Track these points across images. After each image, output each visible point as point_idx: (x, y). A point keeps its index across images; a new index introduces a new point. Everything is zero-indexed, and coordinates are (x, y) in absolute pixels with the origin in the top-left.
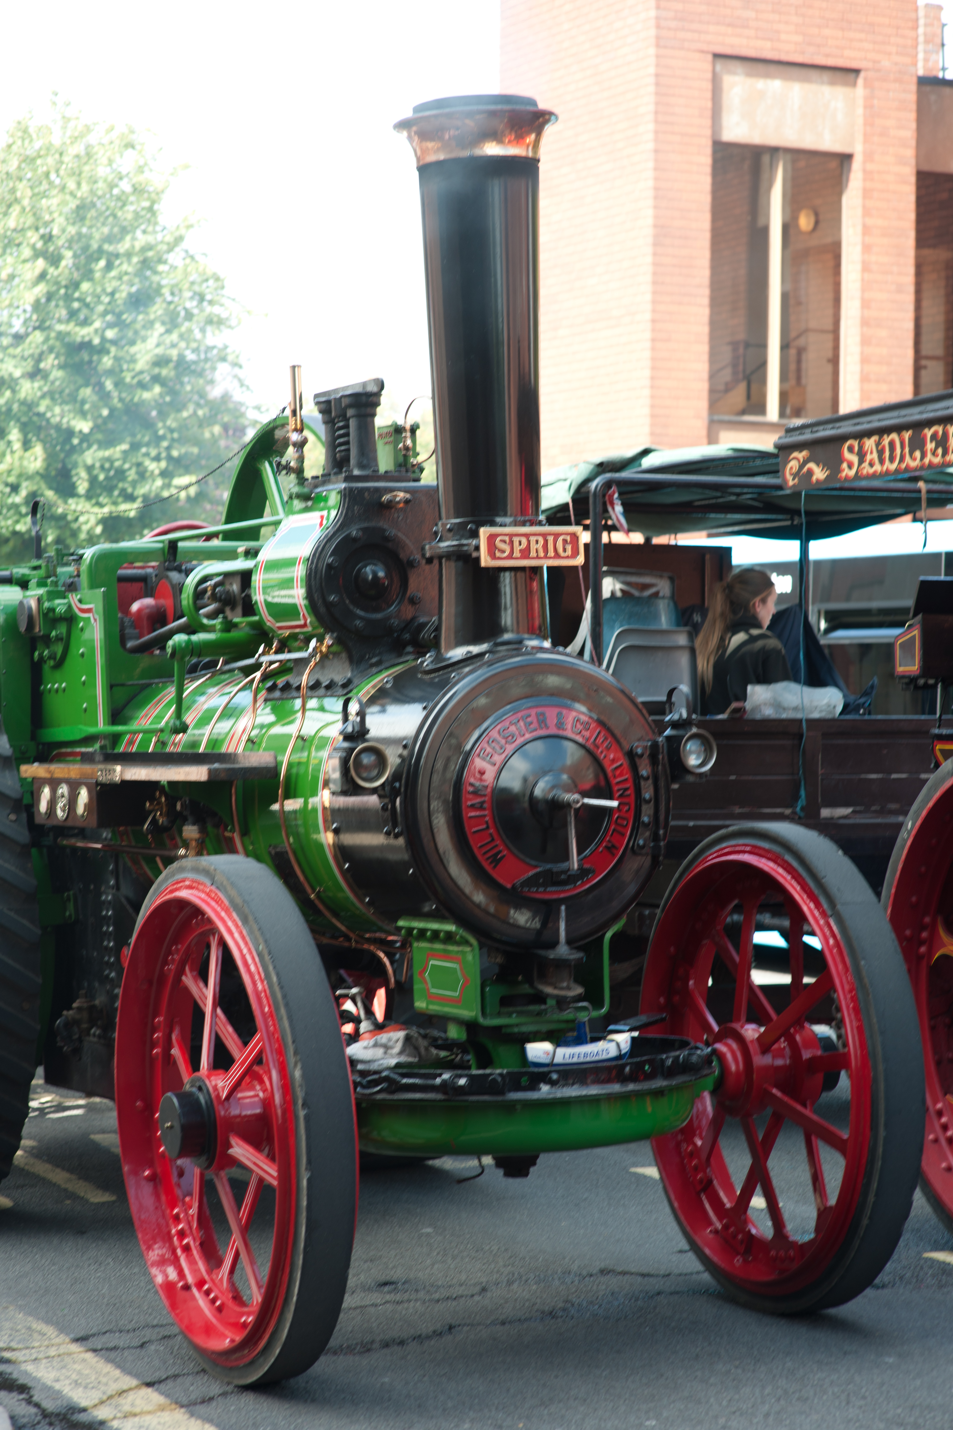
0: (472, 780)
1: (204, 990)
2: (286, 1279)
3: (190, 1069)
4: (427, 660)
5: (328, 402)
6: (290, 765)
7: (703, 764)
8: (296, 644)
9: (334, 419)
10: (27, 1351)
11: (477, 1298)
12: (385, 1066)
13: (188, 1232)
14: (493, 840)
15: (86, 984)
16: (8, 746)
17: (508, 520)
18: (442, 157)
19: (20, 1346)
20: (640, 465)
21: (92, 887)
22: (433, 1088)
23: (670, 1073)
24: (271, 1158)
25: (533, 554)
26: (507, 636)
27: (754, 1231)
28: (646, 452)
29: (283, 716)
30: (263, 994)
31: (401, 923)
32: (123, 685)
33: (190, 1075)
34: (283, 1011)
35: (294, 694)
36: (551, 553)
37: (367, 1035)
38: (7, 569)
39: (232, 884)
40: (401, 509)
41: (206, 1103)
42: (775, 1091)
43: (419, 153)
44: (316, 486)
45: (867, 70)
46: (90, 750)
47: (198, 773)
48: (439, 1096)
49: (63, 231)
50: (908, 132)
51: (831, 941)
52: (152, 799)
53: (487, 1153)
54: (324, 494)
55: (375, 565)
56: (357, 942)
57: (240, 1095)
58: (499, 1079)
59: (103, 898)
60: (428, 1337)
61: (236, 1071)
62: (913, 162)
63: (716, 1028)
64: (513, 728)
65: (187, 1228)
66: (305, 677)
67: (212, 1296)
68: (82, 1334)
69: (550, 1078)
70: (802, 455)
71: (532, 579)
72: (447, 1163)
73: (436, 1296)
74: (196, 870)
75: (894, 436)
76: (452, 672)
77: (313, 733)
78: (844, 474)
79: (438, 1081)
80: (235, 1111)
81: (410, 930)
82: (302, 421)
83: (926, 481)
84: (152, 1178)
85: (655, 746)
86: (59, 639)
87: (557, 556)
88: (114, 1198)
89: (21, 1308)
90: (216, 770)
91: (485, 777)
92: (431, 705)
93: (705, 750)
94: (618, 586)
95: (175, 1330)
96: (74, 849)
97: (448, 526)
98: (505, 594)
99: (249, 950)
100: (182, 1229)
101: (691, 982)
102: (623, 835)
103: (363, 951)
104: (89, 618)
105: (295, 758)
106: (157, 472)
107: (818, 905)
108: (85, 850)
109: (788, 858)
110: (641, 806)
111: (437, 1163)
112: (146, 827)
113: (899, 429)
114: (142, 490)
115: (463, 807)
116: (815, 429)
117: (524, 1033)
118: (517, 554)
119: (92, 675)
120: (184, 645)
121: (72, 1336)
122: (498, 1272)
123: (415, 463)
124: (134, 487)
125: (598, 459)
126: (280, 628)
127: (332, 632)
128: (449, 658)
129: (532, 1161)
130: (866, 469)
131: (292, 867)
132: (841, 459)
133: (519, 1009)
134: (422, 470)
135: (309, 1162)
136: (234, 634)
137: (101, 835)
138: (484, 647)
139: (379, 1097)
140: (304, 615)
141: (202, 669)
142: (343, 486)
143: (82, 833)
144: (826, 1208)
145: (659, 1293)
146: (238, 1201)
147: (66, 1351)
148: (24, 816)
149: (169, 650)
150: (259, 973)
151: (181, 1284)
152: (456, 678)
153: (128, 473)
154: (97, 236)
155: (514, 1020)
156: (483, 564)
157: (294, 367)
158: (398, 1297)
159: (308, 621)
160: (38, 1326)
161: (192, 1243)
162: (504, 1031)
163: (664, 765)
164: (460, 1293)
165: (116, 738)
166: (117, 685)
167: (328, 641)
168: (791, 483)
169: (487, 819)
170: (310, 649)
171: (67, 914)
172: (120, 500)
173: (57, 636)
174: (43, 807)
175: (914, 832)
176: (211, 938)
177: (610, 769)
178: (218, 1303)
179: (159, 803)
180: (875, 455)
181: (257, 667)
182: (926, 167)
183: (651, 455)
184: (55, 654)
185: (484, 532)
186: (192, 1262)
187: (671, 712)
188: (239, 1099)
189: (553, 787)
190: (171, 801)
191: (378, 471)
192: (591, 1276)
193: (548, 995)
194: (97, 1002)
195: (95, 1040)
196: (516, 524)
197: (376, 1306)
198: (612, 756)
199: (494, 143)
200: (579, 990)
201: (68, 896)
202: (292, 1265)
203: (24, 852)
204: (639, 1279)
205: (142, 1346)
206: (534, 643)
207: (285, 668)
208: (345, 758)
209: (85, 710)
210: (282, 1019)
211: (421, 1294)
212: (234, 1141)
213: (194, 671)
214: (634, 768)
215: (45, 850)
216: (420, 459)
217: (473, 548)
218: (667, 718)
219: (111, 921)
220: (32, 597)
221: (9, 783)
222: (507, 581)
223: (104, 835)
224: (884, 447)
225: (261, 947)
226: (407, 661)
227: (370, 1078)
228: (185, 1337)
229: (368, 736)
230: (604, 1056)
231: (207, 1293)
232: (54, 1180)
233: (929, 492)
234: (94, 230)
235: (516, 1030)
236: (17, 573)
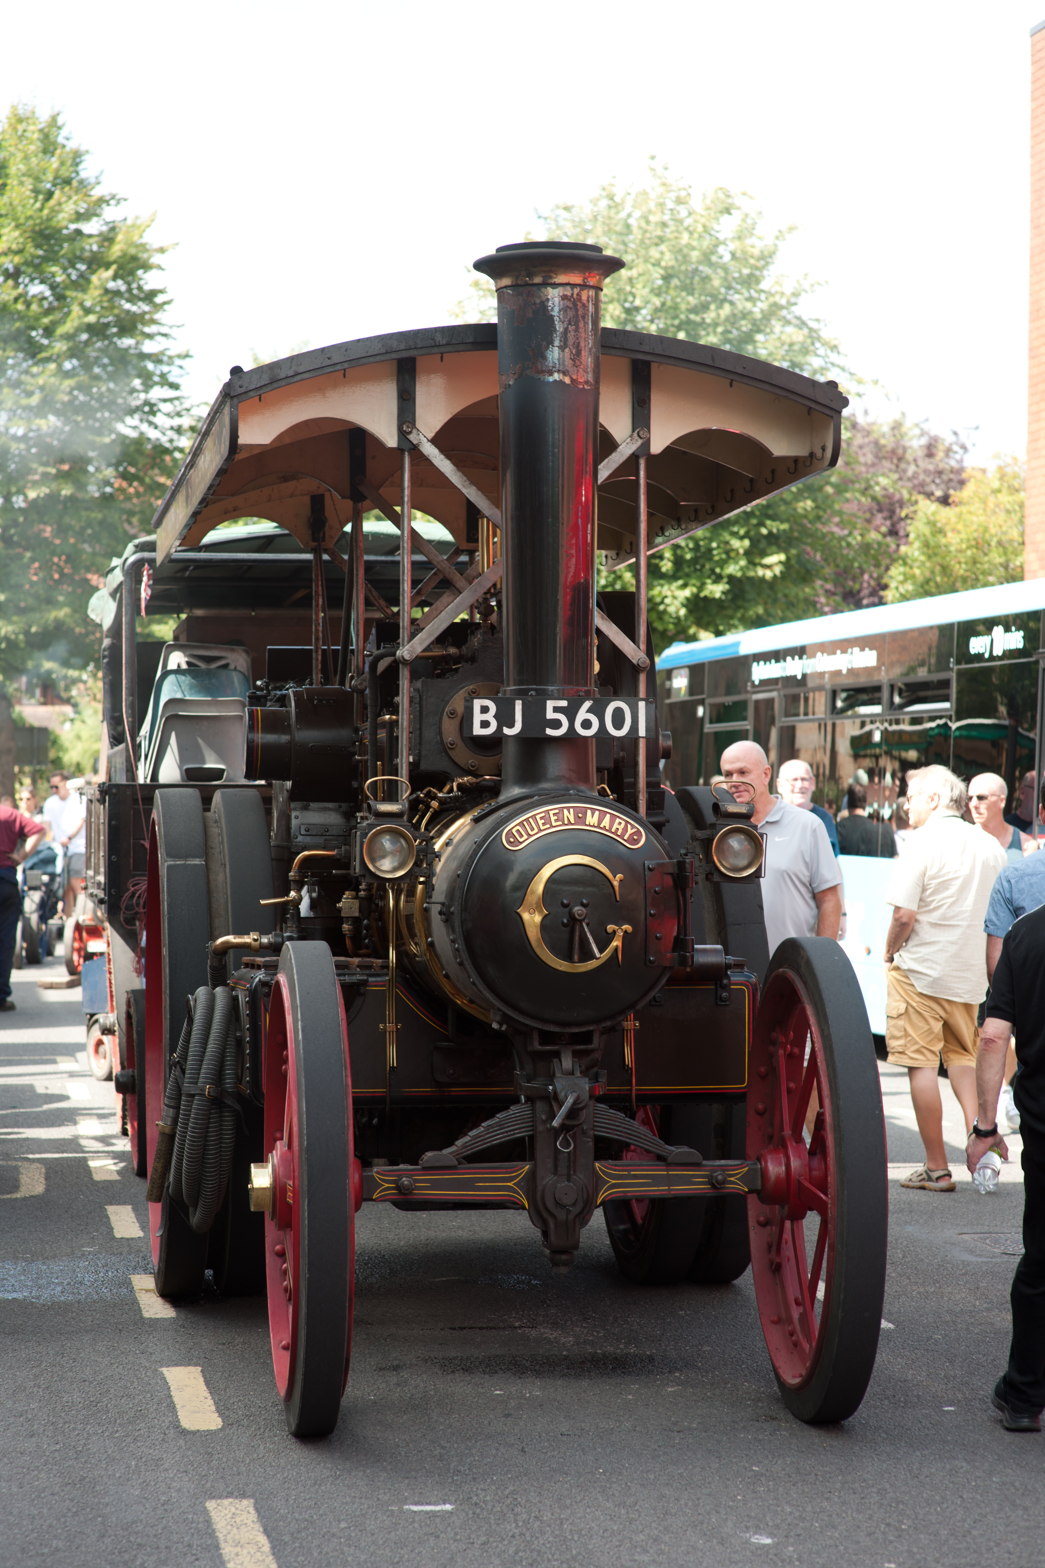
106: (741, 551)
124: (722, 568)
153: (715, 552)
154: (683, 307)
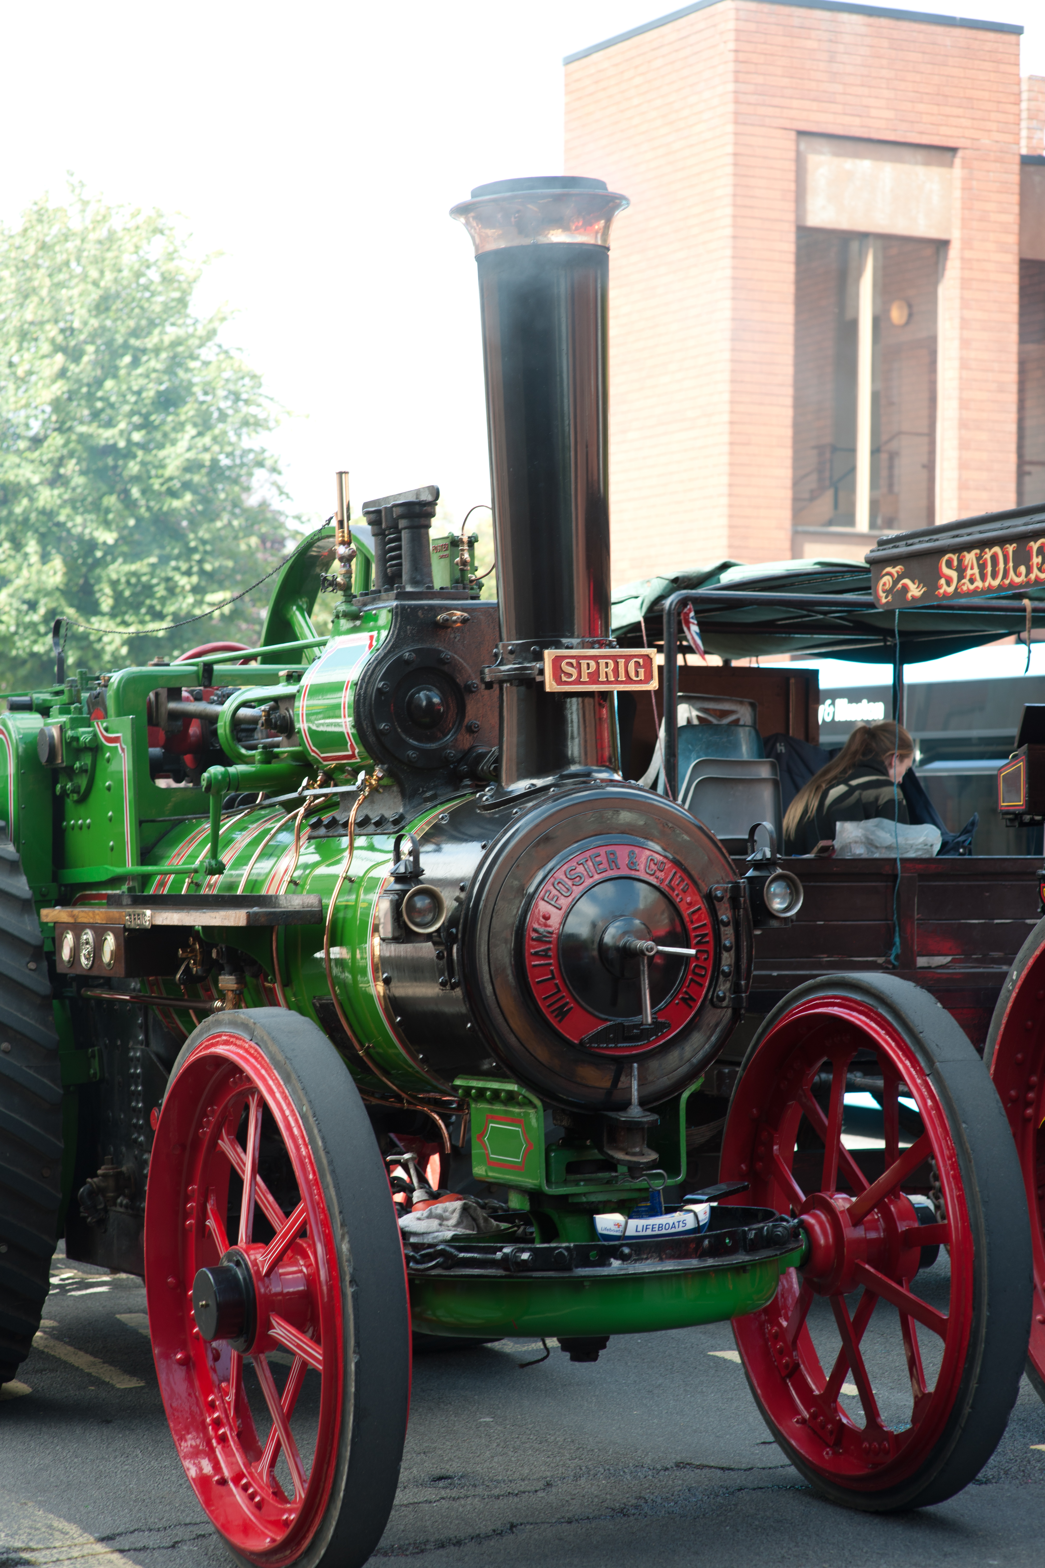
0: (536, 926)
1: (242, 1155)
2: (332, 1473)
3: (227, 1242)
4: (487, 795)
5: (378, 512)
6: (336, 909)
7: (788, 909)
8: (343, 777)
9: (385, 530)
10: (48, 1552)
11: (541, 1494)
12: (440, 1238)
13: (225, 1421)
14: (559, 991)
15: (112, 1149)
16: (27, 888)
17: (575, 641)
18: (503, 245)
19: (40, 1546)
20: (719, 581)
21: (119, 1043)
22: (494, 1263)
23: (752, 1247)
24: (316, 1339)
25: (602, 678)
26: (574, 768)
27: (845, 1421)
28: (725, 567)
29: (329, 855)
30: (307, 1160)
31: (458, 1082)
32: (153, 821)
33: (227, 1249)
34: (329, 1178)
35: (342, 831)
36: (622, 677)
37: (420, 1205)
38: (26, 695)
39: (273, 1039)
40: (458, 628)
41: (244, 1279)
42: (867, 1266)
43: (478, 241)
44: (365, 605)
45: (965, 148)
46: (118, 892)
47: (235, 918)
48: (500, 1272)
49: (85, 323)
50: (1011, 217)
51: (929, 1103)
52: (185, 946)
53: (551, 1335)
54: (374, 612)
55: (429, 690)
56: (409, 1102)
57: (281, 1271)
58: (566, 1254)
59: (131, 1054)
60: (488, 1537)
61: (277, 1245)
62: (1015, 249)
63: (803, 1198)
64: (580, 869)
65: (223, 1416)
66: (353, 813)
67: (251, 1491)
68: (108, 1533)
69: (622, 1252)
70: (895, 570)
71: (601, 706)
72: (508, 1346)
73: (496, 1492)
74: (234, 1023)
75: (997, 549)
76: (514, 807)
77: (361, 874)
78: (941, 591)
79: (499, 1255)
80: (276, 1289)
81: (468, 1090)
82: (349, 532)
83: (1031, 599)
84: (184, 1362)
85: (736, 888)
86: (83, 770)
87: (629, 680)
88: (142, 1384)
89: (41, 1504)
90: (256, 914)
91: (549, 922)
92: (491, 843)
93: (791, 894)
94: (695, 713)
95: (210, 1528)
96: (100, 1001)
97: (510, 648)
98: (572, 722)
99: (292, 1111)
100: (218, 1417)
101: (775, 1147)
102: (701, 986)
103: (416, 1112)
104: (116, 747)
105: (342, 901)
106: (188, 587)
107: (915, 1062)
108: (112, 1002)
109: (881, 1011)
110: (720, 953)
111: (496, 1345)
112: (178, 976)
113: (1001, 541)
114: (170, 608)
115: (526, 954)
116: (910, 542)
117: (593, 1202)
118: (585, 678)
119: (119, 810)
120: (220, 777)
121: (96, 1535)
122: (564, 1465)
123: (473, 578)
124: (163, 605)
125: (673, 576)
126: (325, 759)
127: (383, 763)
128: (511, 792)
129: (602, 1343)
130: (967, 586)
131: (339, 1021)
132: (939, 575)
133: (587, 1176)
134: (480, 586)
135: (358, 1344)
136: (275, 766)
137: (129, 985)
138: (549, 780)
139: (433, 1272)
140: (352, 744)
141: (239, 805)
142: (395, 603)
143: (108, 983)
144: (924, 1395)
145: (740, 1489)
146: (280, 1388)
147: (90, 1551)
148: (45, 964)
149: (204, 783)
150: (303, 1137)
151: (216, 1478)
152: (519, 813)
153: (156, 589)
154: (122, 329)
155: (581, 1188)
156: (548, 689)
157: (341, 474)
158: (454, 1493)
159: (357, 751)
160: (60, 1524)
161: (228, 1433)
162: (570, 1201)
163: (745, 909)
164: (522, 1489)
165: (145, 879)
166: (147, 821)
167: (378, 773)
168: (884, 601)
169: (552, 968)
170: (359, 783)
171: (92, 1071)
172: (148, 618)
173: (81, 767)
174: (66, 954)
175: (1019, 983)
176: (251, 1098)
177: (686, 913)
178: (257, 1499)
179: (193, 950)
180: (976, 571)
181: (301, 800)
182: (1030, 256)
183: (730, 571)
184: (79, 787)
185: (549, 654)
186: (228, 1454)
187: (753, 852)
188: (281, 1274)
189: (625, 933)
190: (207, 948)
191: (432, 587)
192: (666, 1469)
193: (619, 1161)
194: (124, 1169)
195: (122, 1210)
196: (583, 646)
197: (430, 1502)
198: (689, 899)
199: (560, 230)
200: (653, 1156)
201: (93, 1052)
202: (339, 1457)
203: (44, 1004)
204: (719, 1472)
205: (173, 1546)
206: (604, 775)
207: (331, 803)
208: (397, 900)
209: (112, 849)
210: (327, 1187)
211: (480, 1490)
212: (275, 1321)
213: (230, 806)
214: (713, 912)
215: (67, 1002)
216: (479, 573)
217: (537, 672)
218: (749, 859)
219: (140, 1081)
220: (53, 725)
221: (29, 928)
222: (574, 708)
223: (133, 985)
224: (986, 560)
225: (304, 1109)
226: (465, 795)
227: (423, 1252)
228: (221, 1536)
229: (421, 877)
230: (681, 1229)
231: (245, 1488)
232: (76, 1365)
233: (1034, 610)
234: (119, 323)
235: (584, 1199)
236: (38, 698)
